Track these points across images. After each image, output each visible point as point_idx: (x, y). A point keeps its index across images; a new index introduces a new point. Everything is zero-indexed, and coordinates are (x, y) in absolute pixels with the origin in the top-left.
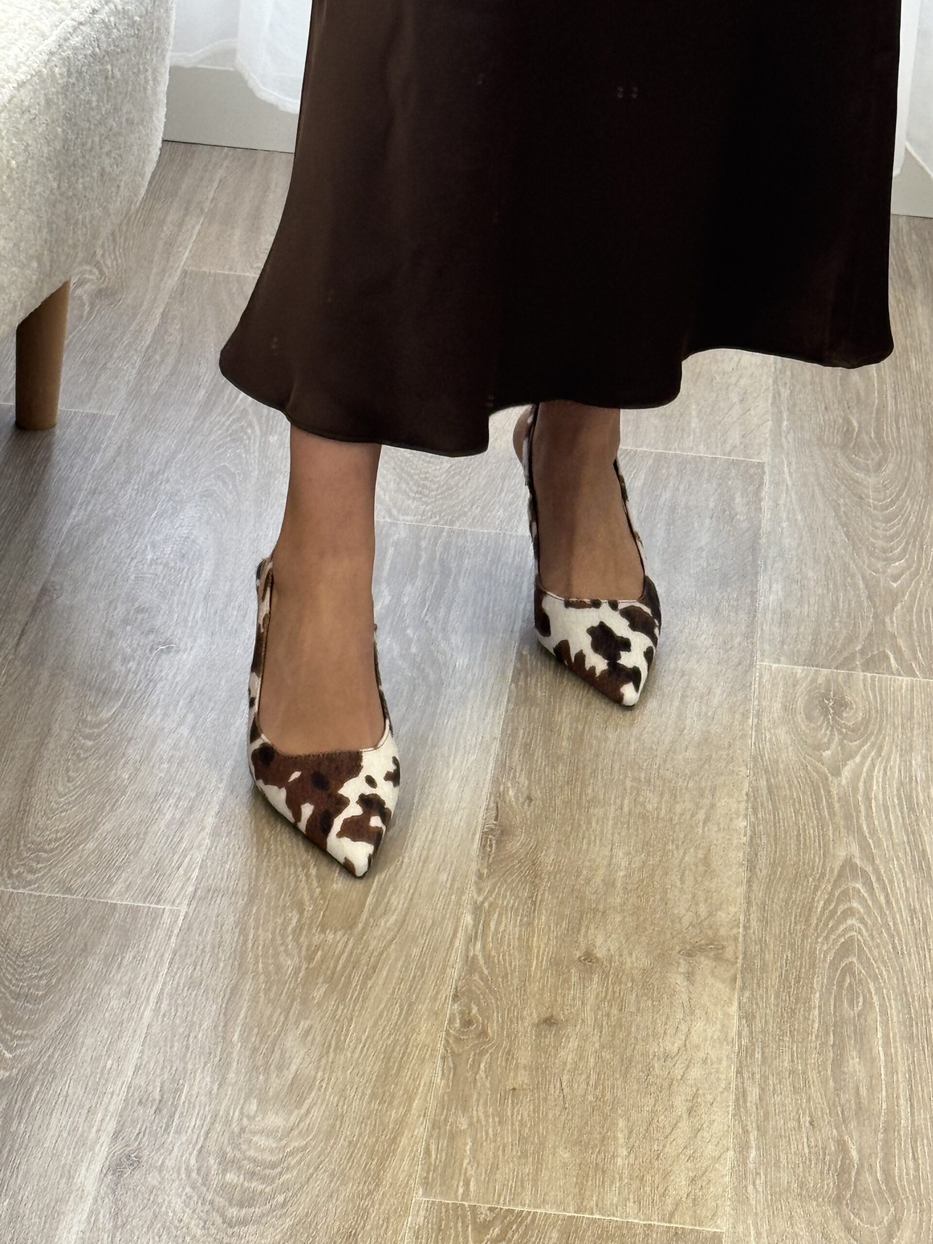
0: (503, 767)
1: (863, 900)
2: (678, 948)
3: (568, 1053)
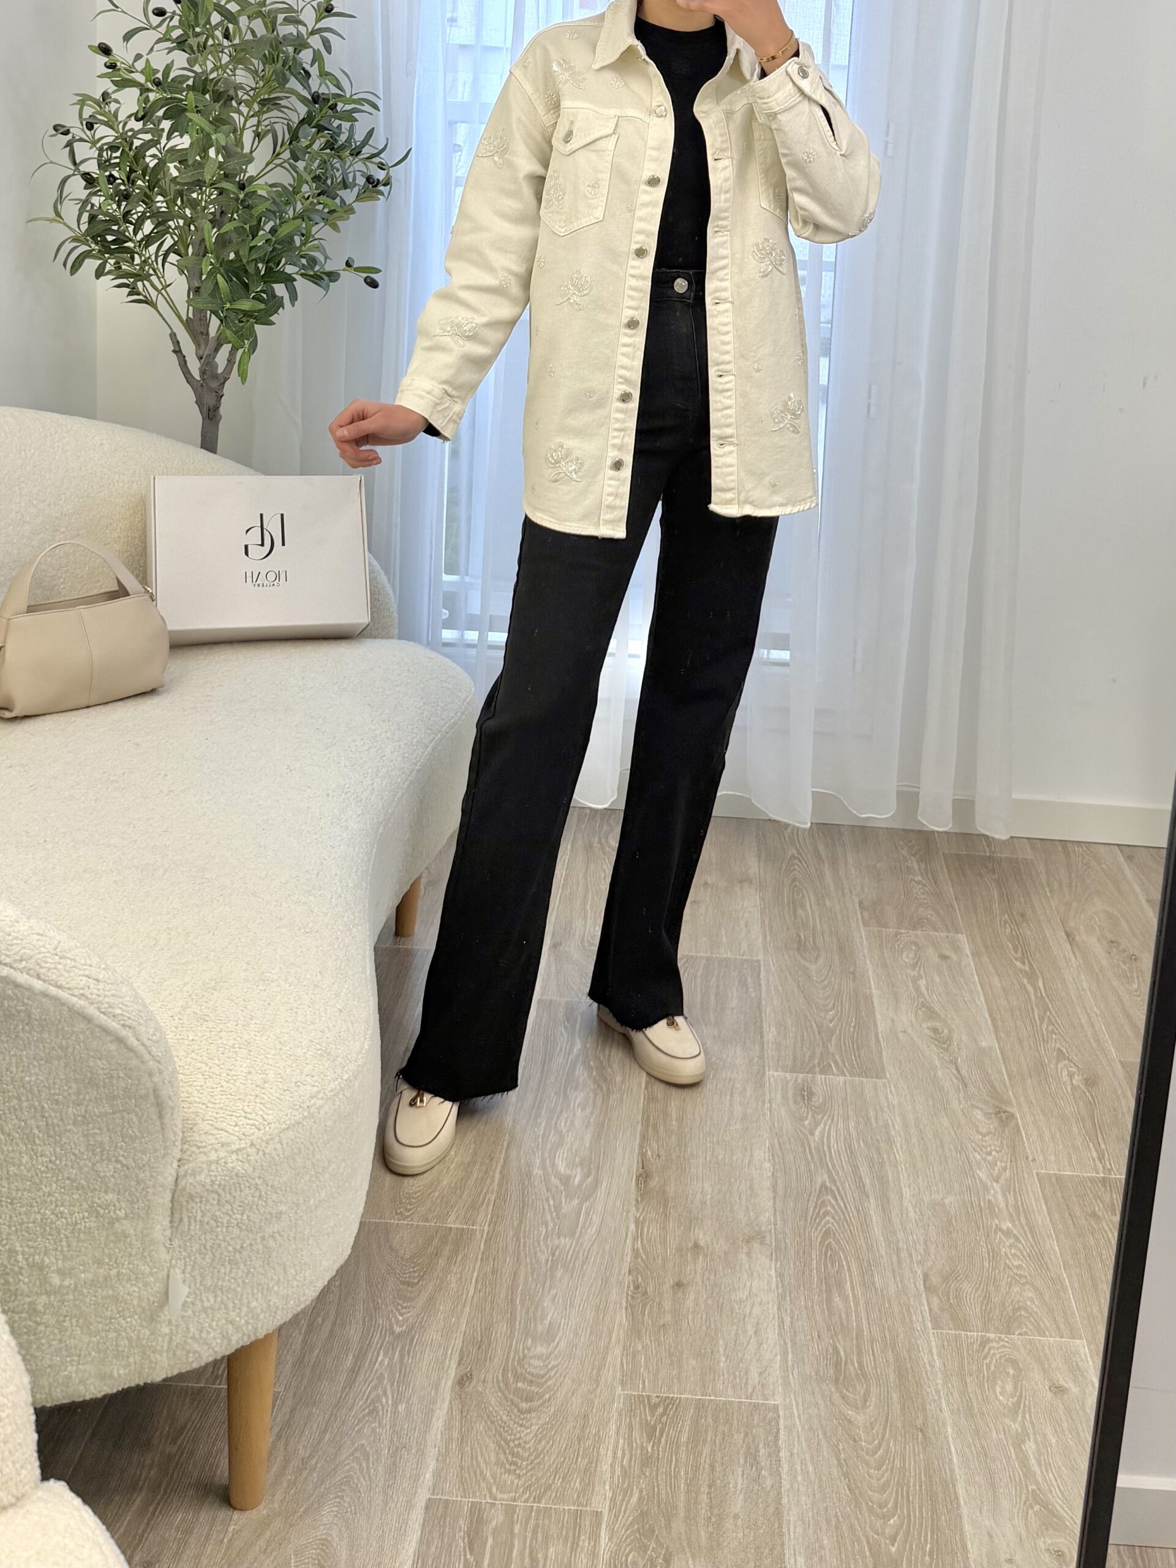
0: (644, 1138)
1: (831, 1204)
2: (741, 1239)
3: (689, 1303)
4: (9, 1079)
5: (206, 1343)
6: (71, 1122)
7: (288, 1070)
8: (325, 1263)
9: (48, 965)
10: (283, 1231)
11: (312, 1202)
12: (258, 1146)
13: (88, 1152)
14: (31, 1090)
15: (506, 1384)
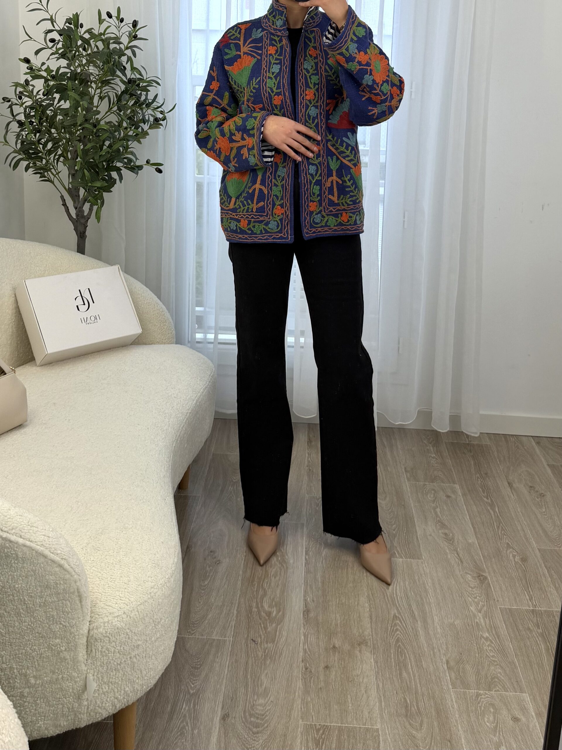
0: (306, 592)
2: (356, 643)
4: (8, 586)
5: (104, 709)
6: (38, 606)
7: (140, 575)
8: (159, 667)
9: (25, 531)
10: (140, 654)
11: (153, 639)
12: (127, 614)
13: (46, 619)
14: (19, 592)
15: (246, 718)
